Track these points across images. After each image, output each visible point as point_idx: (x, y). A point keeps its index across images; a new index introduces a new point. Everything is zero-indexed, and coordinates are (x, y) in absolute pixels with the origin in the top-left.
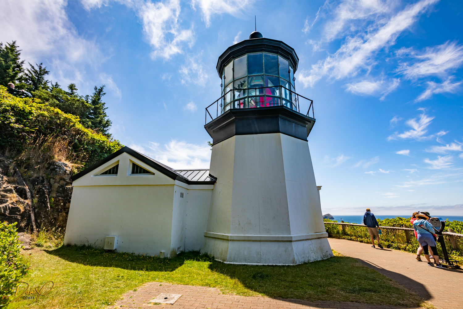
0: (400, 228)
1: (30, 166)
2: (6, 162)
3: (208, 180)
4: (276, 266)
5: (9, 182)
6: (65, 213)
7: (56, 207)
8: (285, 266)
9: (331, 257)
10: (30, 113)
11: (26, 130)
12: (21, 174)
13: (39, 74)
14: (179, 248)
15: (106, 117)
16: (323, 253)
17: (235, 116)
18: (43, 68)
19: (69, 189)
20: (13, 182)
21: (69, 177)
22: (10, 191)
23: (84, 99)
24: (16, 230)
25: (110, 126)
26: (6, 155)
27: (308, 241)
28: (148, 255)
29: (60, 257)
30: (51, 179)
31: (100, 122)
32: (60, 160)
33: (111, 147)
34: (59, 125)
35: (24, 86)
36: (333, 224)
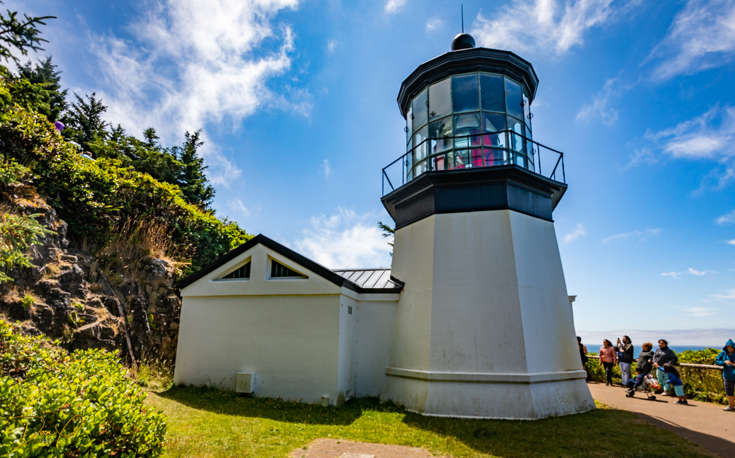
0: (712, 366)
1: (117, 265)
2: (85, 260)
3: (391, 285)
4: (504, 420)
5: (93, 291)
6: (170, 337)
7: (157, 328)
8: (519, 420)
9: (592, 410)
10: (112, 183)
11: (108, 210)
12: (107, 278)
13: (91, 112)
14: (347, 392)
15: (205, 183)
16: (579, 404)
17: (433, 183)
18: (96, 102)
19: (172, 302)
20: (98, 291)
21: (171, 282)
22: (97, 304)
23: (170, 153)
24: (118, 361)
25: (212, 198)
26: (83, 249)
27: (554, 383)
28: (302, 402)
29: (178, 401)
30: (148, 286)
31: (198, 190)
32: (158, 257)
33: (228, 234)
34: (152, 200)
35: (71, 133)
36: (592, 358)
